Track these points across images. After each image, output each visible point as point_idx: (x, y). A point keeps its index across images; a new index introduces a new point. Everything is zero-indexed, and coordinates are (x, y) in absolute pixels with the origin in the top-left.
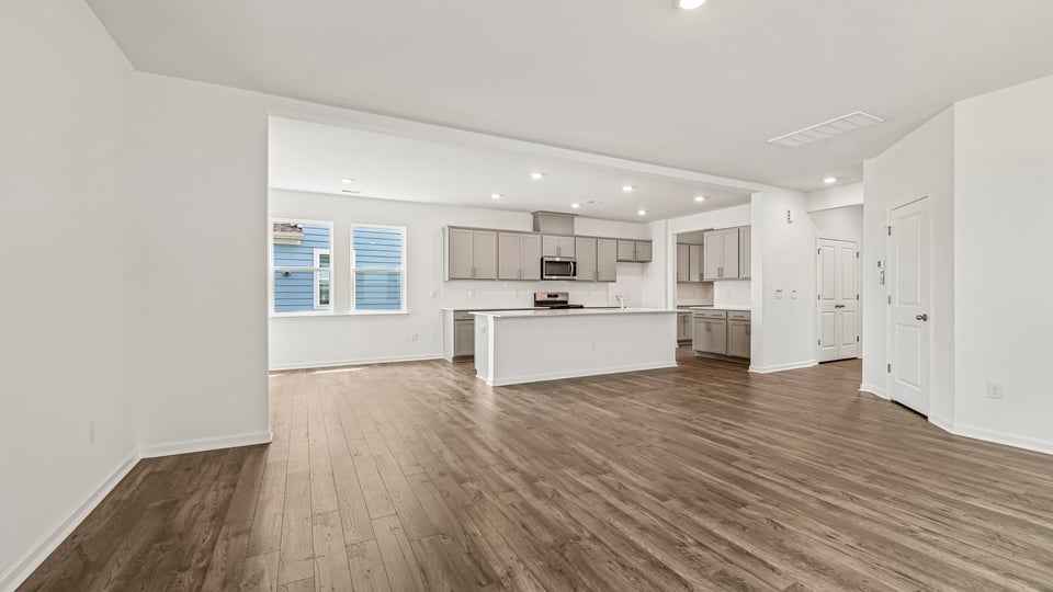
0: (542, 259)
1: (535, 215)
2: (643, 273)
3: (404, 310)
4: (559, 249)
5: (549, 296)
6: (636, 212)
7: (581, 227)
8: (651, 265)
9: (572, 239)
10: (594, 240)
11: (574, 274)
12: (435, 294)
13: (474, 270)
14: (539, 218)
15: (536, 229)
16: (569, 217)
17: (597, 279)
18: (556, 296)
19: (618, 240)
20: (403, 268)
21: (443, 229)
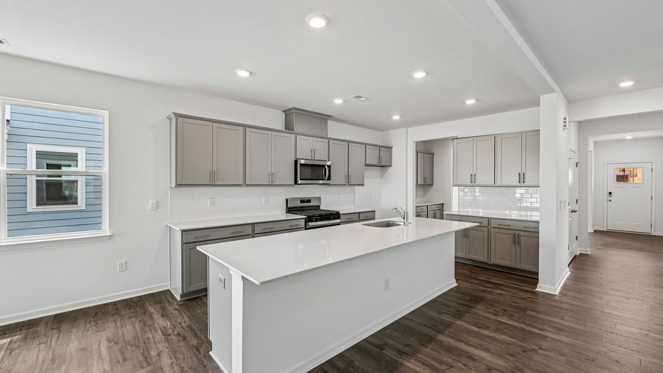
0: (296, 162)
1: (288, 113)
2: (382, 177)
3: (105, 230)
4: (313, 151)
5: (302, 201)
6: (391, 117)
7: (334, 130)
8: (390, 169)
9: (327, 141)
10: (346, 143)
11: (329, 179)
12: (157, 206)
13: (212, 173)
14: (292, 117)
15: (289, 127)
16: (321, 119)
17: (349, 183)
18: (309, 201)
19: (366, 144)
20: (105, 171)
21: (170, 119)
